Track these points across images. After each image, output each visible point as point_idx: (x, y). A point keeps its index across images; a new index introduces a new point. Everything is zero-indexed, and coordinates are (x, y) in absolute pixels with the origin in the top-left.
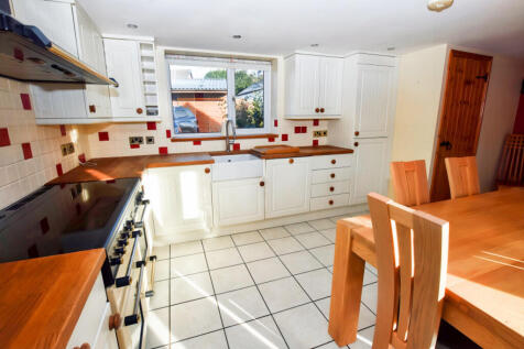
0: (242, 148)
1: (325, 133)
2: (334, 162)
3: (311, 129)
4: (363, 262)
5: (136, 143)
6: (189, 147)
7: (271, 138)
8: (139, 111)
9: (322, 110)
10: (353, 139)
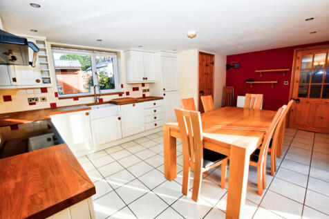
0: (104, 101)
1: (148, 90)
2: (155, 104)
3: (141, 88)
4: (175, 138)
5: (34, 101)
6: (71, 102)
7: (120, 94)
8: (38, 81)
9: (146, 79)
10: (163, 92)
